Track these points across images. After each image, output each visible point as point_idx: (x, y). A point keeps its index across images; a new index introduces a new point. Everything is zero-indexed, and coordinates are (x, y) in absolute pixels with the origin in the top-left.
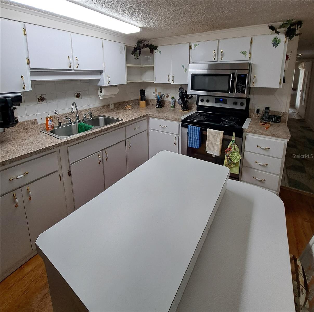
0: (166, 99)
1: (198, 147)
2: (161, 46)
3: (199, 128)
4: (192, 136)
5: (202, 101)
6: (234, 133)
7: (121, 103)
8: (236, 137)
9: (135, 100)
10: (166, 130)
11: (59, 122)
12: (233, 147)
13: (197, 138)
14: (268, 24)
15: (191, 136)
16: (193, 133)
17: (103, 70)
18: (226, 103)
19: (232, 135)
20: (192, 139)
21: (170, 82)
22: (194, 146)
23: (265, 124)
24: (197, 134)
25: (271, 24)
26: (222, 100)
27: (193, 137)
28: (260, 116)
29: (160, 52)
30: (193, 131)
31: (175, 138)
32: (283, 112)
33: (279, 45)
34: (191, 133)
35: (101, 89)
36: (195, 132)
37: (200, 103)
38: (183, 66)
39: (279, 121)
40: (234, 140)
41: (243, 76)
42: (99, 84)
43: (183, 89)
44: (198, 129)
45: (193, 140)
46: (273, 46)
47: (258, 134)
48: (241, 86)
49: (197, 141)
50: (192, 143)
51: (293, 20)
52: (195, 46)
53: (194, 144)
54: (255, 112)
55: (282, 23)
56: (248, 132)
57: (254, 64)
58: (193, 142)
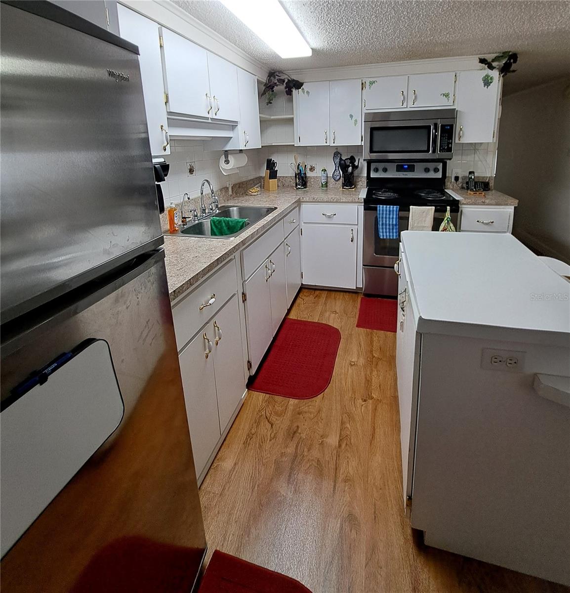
0: (309, 174)
1: (396, 236)
2: (309, 83)
3: (397, 208)
4: (386, 221)
5: (376, 170)
6: (448, 208)
7: (240, 184)
8: (452, 214)
9: (254, 179)
10: (335, 219)
11: (183, 218)
12: (449, 227)
13: (394, 223)
14: (477, 56)
15: (384, 222)
16: (388, 216)
17: (237, 122)
18: (414, 171)
19: (446, 211)
20: (386, 225)
21: (328, 142)
22: (390, 236)
23: (478, 193)
24: (395, 216)
25: (483, 55)
26: (406, 166)
27: (388, 222)
28: (460, 185)
29: (308, 92)
30: (388, 212)
31: (352, 230)
32: (489, 177)
33: (491, 84)
34: (384, 216)
35: (226, 157)
36: (390, 215)
37: (373, 175)
38: (351, 116)
39: (487, 188)
40: (449, 217)
41: (449, 127)
42: (228, 147)
43: (341, 155)
44: (395, 209)
45: (388, 227)
46: (484, 86)
47: (478, 204)
48: (446, 142)
49: (395, 227)
50: (386, 232)
51: (510, 52)
52: (372, 83)
53: (390, 233)
54: (453, 180)
55: (496, 55)
56: (465, 204)
57: (460, 111)
58: (388, 230)
